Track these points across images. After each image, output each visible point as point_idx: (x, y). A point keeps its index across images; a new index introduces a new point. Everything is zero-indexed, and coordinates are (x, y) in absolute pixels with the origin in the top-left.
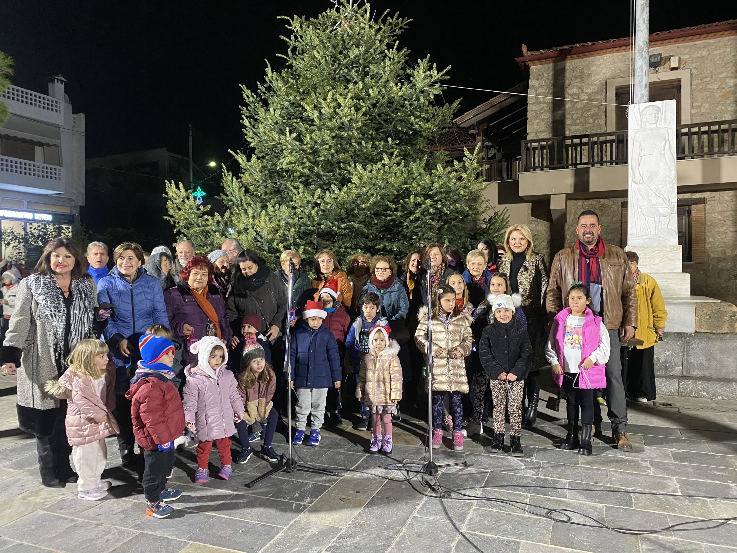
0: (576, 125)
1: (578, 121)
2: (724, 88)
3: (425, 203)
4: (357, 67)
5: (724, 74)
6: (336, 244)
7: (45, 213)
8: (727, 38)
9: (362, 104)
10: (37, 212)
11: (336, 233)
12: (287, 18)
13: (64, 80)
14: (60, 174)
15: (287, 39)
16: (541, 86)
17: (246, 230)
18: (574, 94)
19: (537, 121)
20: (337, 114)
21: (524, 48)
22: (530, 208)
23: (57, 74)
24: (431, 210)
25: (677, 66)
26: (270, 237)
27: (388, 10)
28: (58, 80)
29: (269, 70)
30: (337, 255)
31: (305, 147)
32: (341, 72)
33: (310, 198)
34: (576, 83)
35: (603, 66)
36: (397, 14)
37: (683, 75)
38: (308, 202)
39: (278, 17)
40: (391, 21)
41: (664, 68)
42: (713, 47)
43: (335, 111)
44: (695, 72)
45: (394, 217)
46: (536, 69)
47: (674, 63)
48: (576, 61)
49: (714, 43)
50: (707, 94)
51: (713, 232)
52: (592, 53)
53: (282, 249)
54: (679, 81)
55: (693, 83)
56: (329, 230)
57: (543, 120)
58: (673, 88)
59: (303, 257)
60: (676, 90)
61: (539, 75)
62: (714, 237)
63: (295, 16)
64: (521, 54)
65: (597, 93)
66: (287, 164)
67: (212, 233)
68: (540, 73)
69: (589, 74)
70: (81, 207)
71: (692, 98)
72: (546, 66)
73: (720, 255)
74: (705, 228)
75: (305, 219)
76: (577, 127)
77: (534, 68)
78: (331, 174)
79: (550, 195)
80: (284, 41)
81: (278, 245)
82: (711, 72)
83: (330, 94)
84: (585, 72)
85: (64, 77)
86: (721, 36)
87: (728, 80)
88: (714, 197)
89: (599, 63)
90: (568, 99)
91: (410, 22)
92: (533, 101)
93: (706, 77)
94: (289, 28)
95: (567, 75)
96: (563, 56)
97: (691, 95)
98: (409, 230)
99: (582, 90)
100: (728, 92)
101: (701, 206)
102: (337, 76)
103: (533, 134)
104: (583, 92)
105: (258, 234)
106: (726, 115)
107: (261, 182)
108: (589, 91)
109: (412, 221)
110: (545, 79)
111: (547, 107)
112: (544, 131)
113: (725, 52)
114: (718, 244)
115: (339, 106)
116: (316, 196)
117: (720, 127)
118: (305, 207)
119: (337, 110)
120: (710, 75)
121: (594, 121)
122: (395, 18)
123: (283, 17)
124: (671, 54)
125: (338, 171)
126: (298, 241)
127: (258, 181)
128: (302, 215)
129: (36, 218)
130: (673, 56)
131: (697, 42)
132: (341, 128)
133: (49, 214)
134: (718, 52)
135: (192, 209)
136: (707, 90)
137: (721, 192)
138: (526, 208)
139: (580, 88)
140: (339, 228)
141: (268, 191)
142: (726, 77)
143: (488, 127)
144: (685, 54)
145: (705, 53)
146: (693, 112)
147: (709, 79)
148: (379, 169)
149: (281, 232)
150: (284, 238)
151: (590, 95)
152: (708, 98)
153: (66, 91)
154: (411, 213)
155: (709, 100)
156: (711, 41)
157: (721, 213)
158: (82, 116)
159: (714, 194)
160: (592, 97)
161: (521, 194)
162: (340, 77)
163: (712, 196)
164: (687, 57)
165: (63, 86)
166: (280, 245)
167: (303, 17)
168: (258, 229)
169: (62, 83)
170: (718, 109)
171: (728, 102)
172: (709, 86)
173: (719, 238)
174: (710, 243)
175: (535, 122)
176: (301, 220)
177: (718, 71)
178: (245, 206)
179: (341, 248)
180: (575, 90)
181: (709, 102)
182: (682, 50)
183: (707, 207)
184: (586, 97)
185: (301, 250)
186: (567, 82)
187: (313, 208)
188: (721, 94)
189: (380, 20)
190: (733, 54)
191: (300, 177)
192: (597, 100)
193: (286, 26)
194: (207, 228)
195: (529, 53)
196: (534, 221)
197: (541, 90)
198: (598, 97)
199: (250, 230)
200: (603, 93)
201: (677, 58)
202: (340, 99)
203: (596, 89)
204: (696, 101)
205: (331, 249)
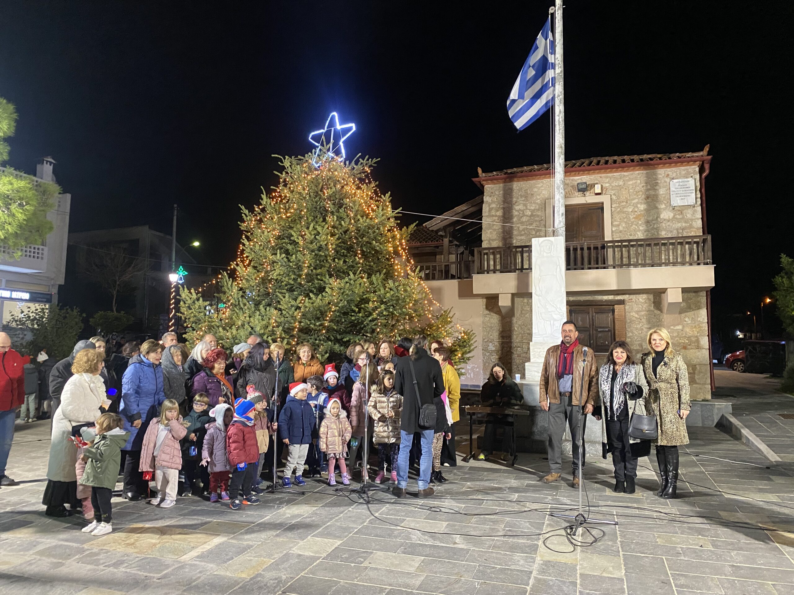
0: (522, 235)
1: (523, 232)
2: (636, 212)
3: (380, 307)
4: (333, 200)
5: (636, 201)
6: (313, 337)
7: (23, 292)
8: (637, 172)
9: (336, 232)
10: (15, 291)
11: (313, 329)
12: (279, 156)
13: (54, 162)
14: (42, 254)
15: (279, 174)
16: (493, 202)
17: (243, 325)
18: (520, 210)
19: (490, 231)
20: (317, 239)
21: (480, 170)
22: (485, 303)
23: (47, 156)
24: (384, 313)
25: (600, 192)
26: (262, 331)
27: (360, 154)
28: (47, 162)
29: (264, 196)
30: (312, 345)
31: (291, 264)
32: (321, 204)
33: (293, 303)
34: (521, 200)
35: (543, 188)
36: (367, 157)
37: (604, 199)
38: (292, 306)
39: (273, 155)
40: (362, 161)
41: (590, 193)
42: (627, 178)
43: (315, 237)
44: (614, 197)
45: (357, 317)
46: (489, 188)
47: (598, 189)
48: (522, 183)
49: (628, 175)
50: (624, 215)
51: (632, 328)
52: (534, 177)
53: (271, 341)
54: (603, 203)
55: (613, 206)
56: (307, 326)
57: (495, 230)
58: (599, 208)
59: (286, 347)
60: (600, 210)
61: (492, 193)
62: (632, 333)
63: (287, 157)
64: (477, 176)
65: (538, 210)
66: (277, 276)
67: (215, 327)
68: (493, 191)
69: (532, 194)
70: (60, 286)
71: (612, 218)
72: (497, 185)
73: (638, 348)
74: (625, 324)
75: (289, 318)
76: (523, 237)
77: (488, 188)
78: (311, 284)
79: (498, 294)
80: (278, 175)
81: (267, 337)
82: (626, 198)
83: (312, 226)
84: (529, 192)
85: (53, 159)
86: (633, 170)
87: (639, 206)
88: (632, 299)
89: (539, 186)
90: (515, 213)
91: (378, 161)
92: (487, 214)
93: (623, 202)
94: (281, 164)
95: (514, 194)
96: (511, 178)
97: (612, 215)
98: (369, 327)
99: (526, 207)
100: (639, 215)
101: (622, 306)
102: (318, 207)
103: (487, 242)
104: (527, 209)
105: (252, 328)
106: (638, 233)
107: (255, 287)
108: (533, 208)
109: (370, 321)
110: (496, 196)
111: (498, 219)
112: (495, 240)
113: (636, 183)
114: (636, 338)
115: (318, 233)
116: (298, 301)
117: (629, 243)
118: (290, 309)
119: (317, 237)
120: (625, 201)
121: (536, 233)
122: (365, 159)
123: (276, 156)
124: (596, 182)
125: (316, 281)
126: (283, 335)
127: (253, 287)
128: (287, 315)
129: (13, 297)
130: (597, 184)
131: (615, 174)
132: (320, 248)
133: (27, 292)
134: (631, 183)
135: (200, 309)
136: (624, 212)
137: (637, 295)
138: (482, 302)
139: (525, 205)
140: (315, 325)
141: (260, 294)
142: (638, 203)
143: (454, 230)
144: (606, 183)
145: (621, 183)
146: (614, 229)
147: (625, 203)
148: (347, 282)
149: (270, 328)
150: (273, 333)
151: (533, 211)
152: (625, 218)
153: (54, 172)
154: (371, 314)
155: (625, 220)
156: (626, 174)
157: (637, 312)
158: (68, 196)
159: (632, 297)
160: (534, 214)
161: (474, 293)
162: (320, 208)
163: (630, 298)
164: (607, 185)
165: (51, 167)
166: (269, 338)
167: (293, 157)
168: (252, 325)
169: (50, 165)
170: (632, 228)
171: (640, 222)
172: (625, 210)
173: (636, 333)
174: (629, 337)
175: (489, 232)
176: (286, 319)
177: (631, 198)
178: (242, 306)
179: (316, 340)
180: (521, 207)
181: (626, 222)
182: (604, 179)
183: (627, 307)
184: (530, 213)
185: (285, 341)
186: (514, 199)
187: (296, 310)
188: (634, 216)
189: (353, 162)
190: (642, 185)
191: (286, 285)
192: (538, 216)
193: (279, 163)
194: (213, 324)
195: (484, 174)
196: (488, 314)
197: (494, 206)
198: (539, 213)
199: (247, 326)
200: (543, 210)
201: (600, 186)
202: (319, 229)
203: (537, 207)
204: (615, 221)
205: (308, 341)
